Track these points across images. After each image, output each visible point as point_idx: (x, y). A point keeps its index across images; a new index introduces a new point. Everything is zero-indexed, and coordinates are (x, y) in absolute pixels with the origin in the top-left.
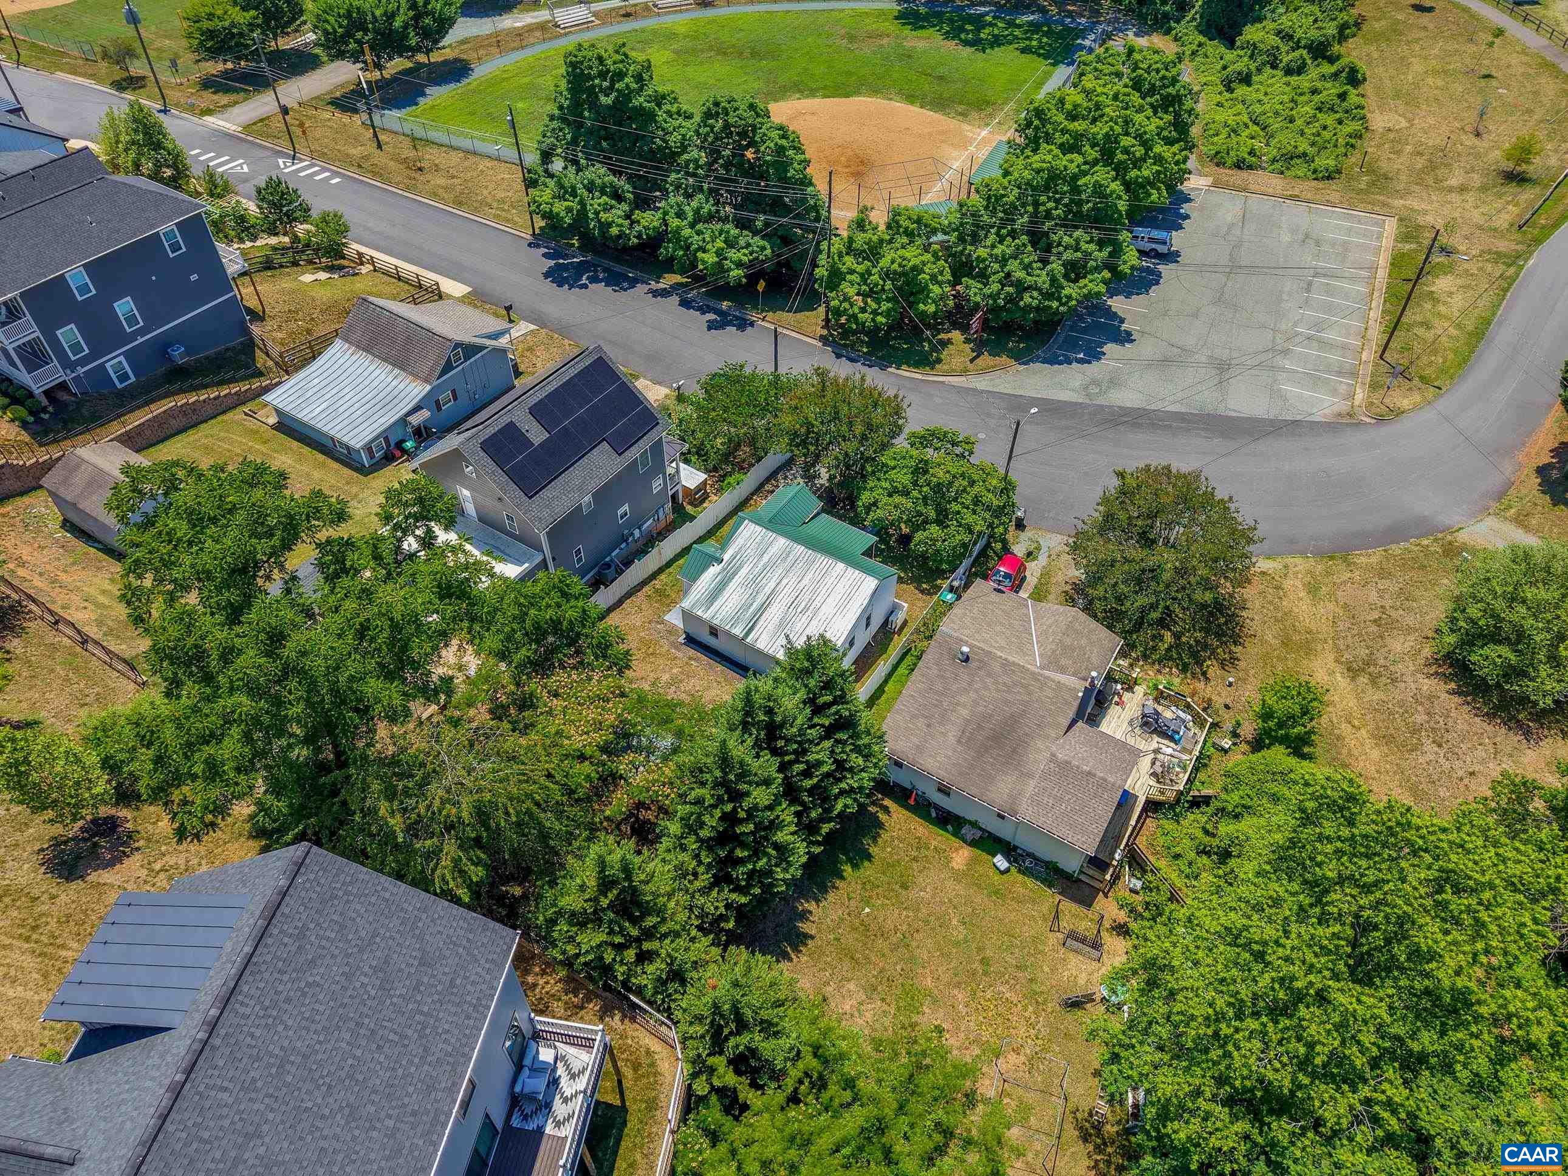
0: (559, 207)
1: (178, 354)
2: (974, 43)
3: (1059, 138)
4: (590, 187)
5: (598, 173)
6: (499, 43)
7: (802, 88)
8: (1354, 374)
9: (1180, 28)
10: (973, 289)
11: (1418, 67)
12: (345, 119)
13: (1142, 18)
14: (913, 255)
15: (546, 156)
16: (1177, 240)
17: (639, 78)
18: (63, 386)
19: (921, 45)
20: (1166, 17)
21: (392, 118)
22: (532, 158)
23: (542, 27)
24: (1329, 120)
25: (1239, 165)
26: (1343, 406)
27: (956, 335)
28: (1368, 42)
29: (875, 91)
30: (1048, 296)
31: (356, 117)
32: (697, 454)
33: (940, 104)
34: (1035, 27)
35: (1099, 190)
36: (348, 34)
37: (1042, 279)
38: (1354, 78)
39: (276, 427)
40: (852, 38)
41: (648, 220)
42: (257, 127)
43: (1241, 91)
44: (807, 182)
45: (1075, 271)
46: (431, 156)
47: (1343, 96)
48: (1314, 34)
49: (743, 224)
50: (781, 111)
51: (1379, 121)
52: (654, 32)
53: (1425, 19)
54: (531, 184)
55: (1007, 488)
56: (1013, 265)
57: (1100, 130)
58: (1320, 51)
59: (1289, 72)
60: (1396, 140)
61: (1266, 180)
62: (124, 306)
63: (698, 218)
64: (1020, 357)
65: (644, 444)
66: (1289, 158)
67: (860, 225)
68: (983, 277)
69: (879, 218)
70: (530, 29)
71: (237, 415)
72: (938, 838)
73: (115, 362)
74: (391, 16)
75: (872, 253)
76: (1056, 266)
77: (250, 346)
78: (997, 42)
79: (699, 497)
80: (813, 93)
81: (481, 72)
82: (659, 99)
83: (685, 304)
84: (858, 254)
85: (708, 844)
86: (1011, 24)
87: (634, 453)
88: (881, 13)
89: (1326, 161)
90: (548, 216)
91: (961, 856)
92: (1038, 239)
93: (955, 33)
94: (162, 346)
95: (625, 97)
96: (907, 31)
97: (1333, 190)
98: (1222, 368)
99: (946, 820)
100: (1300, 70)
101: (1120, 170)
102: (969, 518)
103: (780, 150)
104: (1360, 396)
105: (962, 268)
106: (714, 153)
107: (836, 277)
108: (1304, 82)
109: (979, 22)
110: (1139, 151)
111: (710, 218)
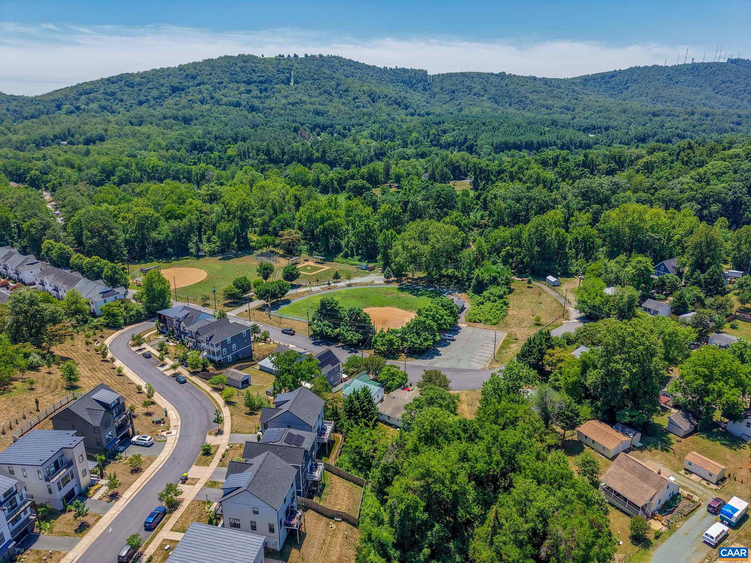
0: (317, 329)
1: (240, 356)
2: (417, 295)
3: (424, 315)
4: (324, 325)
5: (326, 322)
6: (298, 295)
7: (373, 305)
8: (487, 362)
9: (468, 292)
10: (405, 344)
11: (525, 300)
12: (261, 313)
13: (460, 289)
14: (392, 337)
15: (314, 319)
16: (455, 337)
17: (336, 304)
18: (220, 360)
19: (403, 295)
20: (465, 289)
21: (273, 312)
22: (310, 320)
23: (308, 291)
24: (499, 312)
25: (475, 322)
26: (483, 367)
27: (403, 354)
28: (514, 295)
29: (390, 306)
30: (420, 345)
31: (264, 313)
32: (346, 372)
33: (406, 309)
34: (432, 291)
35: (429, 324)
36: (265, 295)
37: (419, 342)
38: (506, 304)
39: (260, 369)
40: (386, 294)
41: (337, 331)
42: (240, 315)
43: (481, 306)
44: (370, 323)
45: (426, 340)
46: (283, 320)
47: (502, 307)
48: (498, 293)
49: (357, 332)
50: (365, 310)
51: (510, 312)
52: (337, 293)
53: (530, 290)
54: (310, 325)
55: (405, 375)
56: (413, 339)
57: (431, 313)
58: (501, 297)
59: (493, 302)
60: (514, 317)
61: (481, 325)
62: (234, 346)
63: (347, 330)
64: (416, 358)
65: (337, 365)
66: (487, 320)
67: (382, 331)
68: (407, 341)
69: (385, 330)
70: (305, 292)
71: (250, 368)
72: (388, 427)
73: (230, 356)
74: (275, 291)
75: (384, 336)
76: (422, 339)
77: (252, 355)
78: (422, 295)
79: (345, 380)
80: (375, 306)
81: (293, 302)
82: (340, 308)
83: (343, 348)
84: (381, 337)
85: (348, 412)
86: (427, 291)
87: (335, 366)
88: (394, 288)
89: (494, 321)
90: (314, 331)
91: (392, 429)
92: (418, 334)
93: (411, 293)
94: (237, 355)
95: (333, 308)
96: (400, 292)
97: (495, 327)
98: (460, 360)
99: (390, 425)
100: (495, 301)
101: (436, 321)
102: (398, 379)
103: (365, 317)
104: (487, 365)
105: (403, 340)
106: (351, 318)
107: (376, 341)
108: (496, 304)
109: (418, 290)
110: (440, 317)
111: (350, 331)
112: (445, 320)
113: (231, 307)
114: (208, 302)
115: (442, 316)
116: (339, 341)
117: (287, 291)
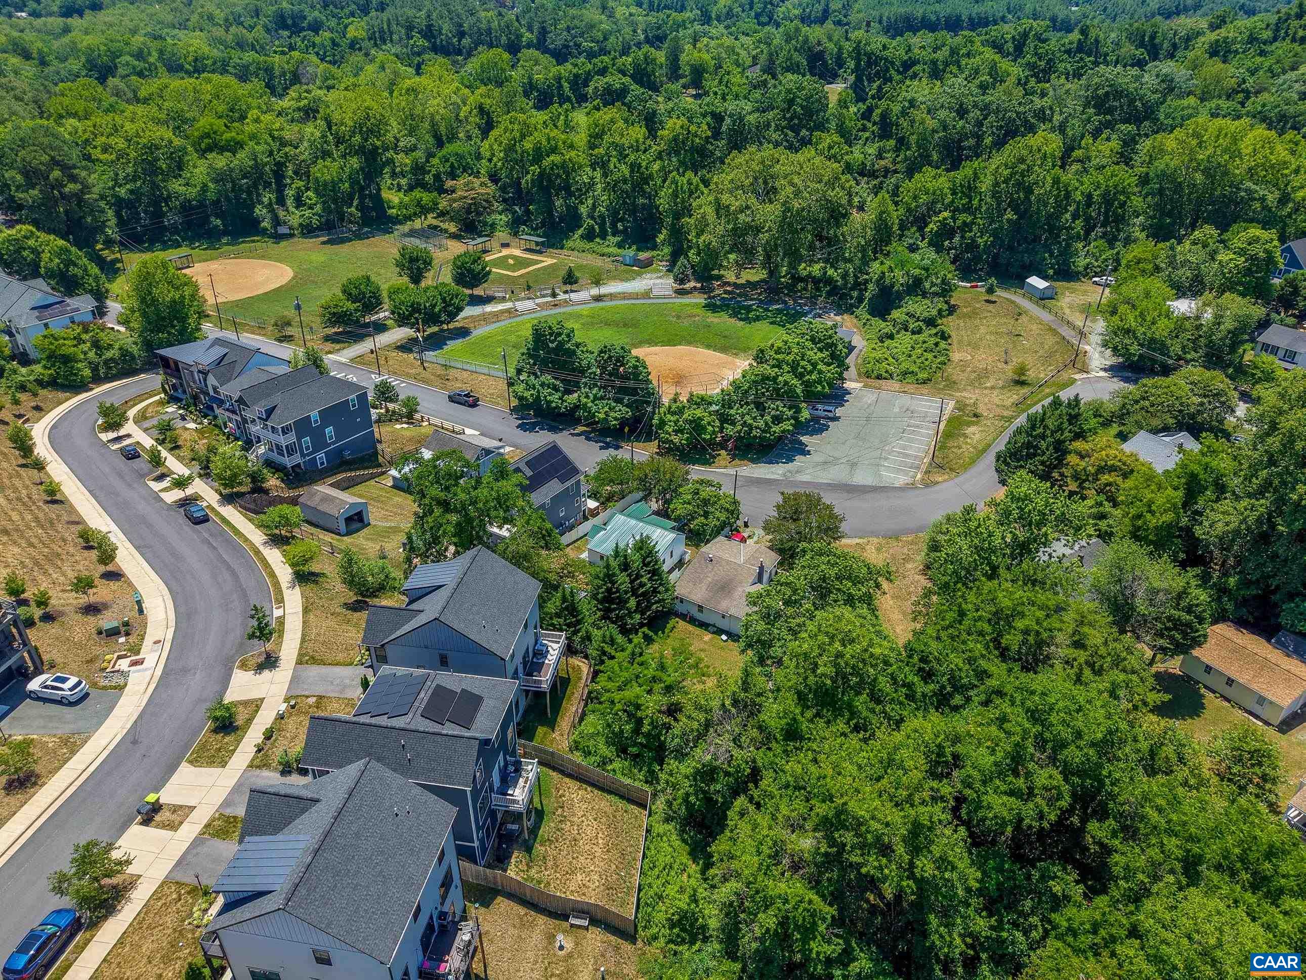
0: (527, 394)
1: (347, 454)
2: (746, 319)
3: (771, 362)
4: (543, 385)
5: (547, 378)
6: (485, 319)
7: (651, 342)
8: (918, 468)
9: (858, 312)
10: (729, 430)
11: (983, 330)
12: (405, 355)
13: (839, 306)
14: (699, 413)
15: (519, 371)
16: (839, 412)
17: (568, 336)
18: (298, 465)
19: (716, 320)
20: (852, 306)
21: (430, 355)
22: (512, 372)
23: (508, 311)
24: (930, 356)
25: (879, 377)
26: (910, 481)
27: (723, 452)
28: (959, 318)
29: (689, 343)
30: (764, 431)
31: (411, 356)
32: (594, 495)
33: (724, 349)
34: (779, 311)
35: (786, 383)
36: (411, 315)
37: (761, 424)
38: (944, 337)
39: (394, 487)
40: (678, 317)
41: (573, 398)
42: (359, 360)
43: (888, 342)
44: (648, 382)
45: (777, 420)
46: (452, 373)
47: (936, 344)
48: (926, 314)
49: (618, 401)
50: (636, 352)
51: (956, 356)
52: (570, 314)
53: (991, 307)
54: (510, 384)
55: (735, 503)
56: (747, 417)
57: (790, 358)
58: (930, 322)
59: (913, 333)
60: (963, 364)
61: (894, 385)
62: (329, 430)
63: (596, 398)
64: (753, 461)
65: (573, 481)
66: (905, 374)
67: (675, 401)
68: (733, 423)
69: (684, 399)
70: (502, 312)
71: (372, 482)
72: (698, 631)
73: (321, 456)
74: (434, 306)
75: (680, 411)
76: (768, 418)
77: (376, 453)
78: (758, 319)
79: (594, 513)
80: (656, 345)
81: (478, 333)
82: (578, 345)
83: (588, 439)
84: (673, 413)
85: (601, 602)
86: (767, 310)
87: (568, 484)
88: (696, 304)
89: (923, 375)
90: (521, 399)
91: (708, 637)
92: (760, 407)
93: (735, 314)
94: (339, 451)
95: (561, 344)
96: (709, 314)
97: (925, 389)
98: (853, 465)
99: (703, 625)
100: (919, 332)
101: (800, 376)
102: (718, 514)
103: (635, 367)
104: (919, 476)
105: (725, 419)
106: (603, 368)
107: (662, 423)
108: (921, 338)
109: (749, 309)
110: (809, 368)
111: (602, 398)
112: (820, 372)
113: (338, 342)
114: (289, 331)
115: (814, 365)
116: (577, 421)
117: (460, 309)
